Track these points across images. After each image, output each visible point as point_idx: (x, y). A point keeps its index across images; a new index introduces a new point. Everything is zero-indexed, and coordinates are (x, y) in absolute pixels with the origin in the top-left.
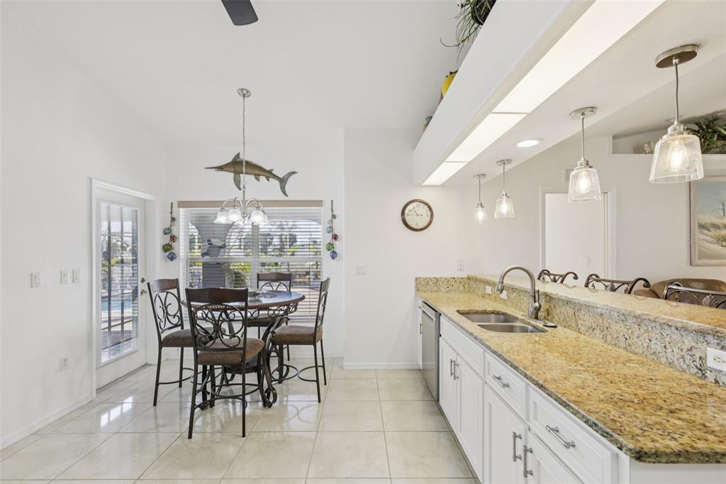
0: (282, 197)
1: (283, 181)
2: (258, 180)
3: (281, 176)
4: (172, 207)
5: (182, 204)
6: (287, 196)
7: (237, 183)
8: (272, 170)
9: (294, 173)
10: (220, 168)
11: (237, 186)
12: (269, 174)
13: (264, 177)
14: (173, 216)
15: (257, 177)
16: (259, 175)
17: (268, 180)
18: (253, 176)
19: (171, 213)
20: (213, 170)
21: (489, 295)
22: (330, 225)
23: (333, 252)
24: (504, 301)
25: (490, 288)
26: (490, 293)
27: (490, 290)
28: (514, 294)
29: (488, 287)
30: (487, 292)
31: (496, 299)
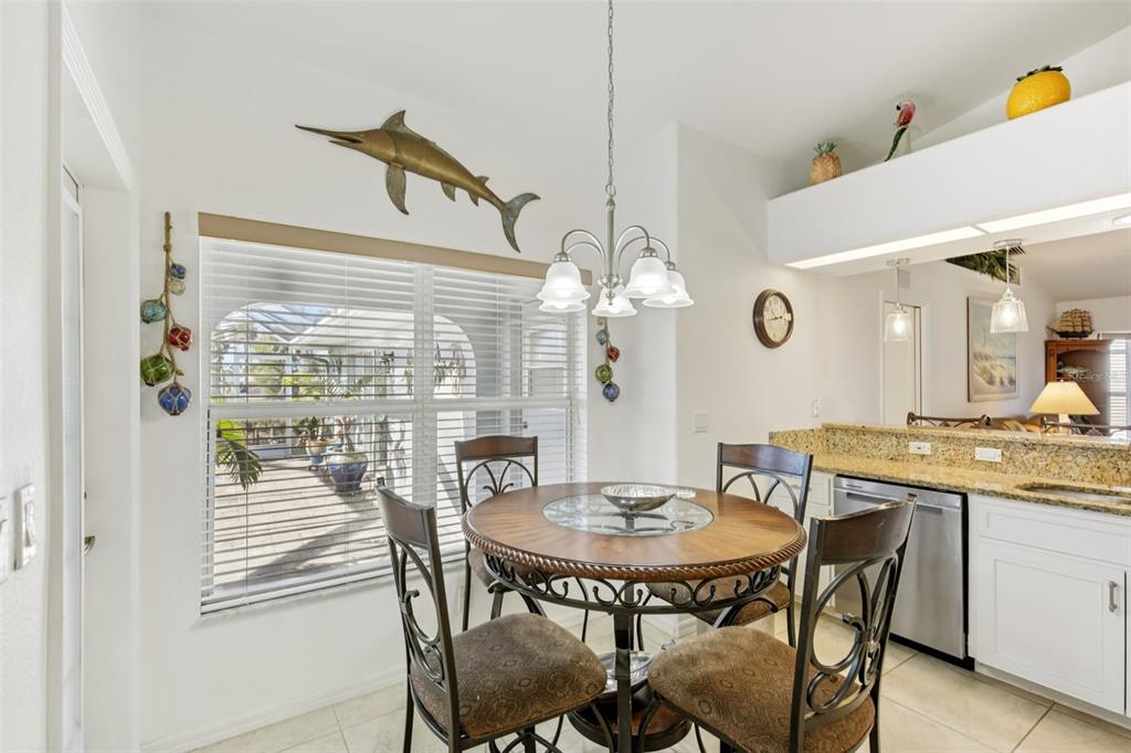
0: (506, 250)
1: (509, 212)
2: (452, 197)
3: (505, 199)
4: (168, 228)
5: (212, 225)
6: (518, 250)
7: (397, 194)
8: (487, 179)
9: (535, 197)
10: (349, 140)
11: (395, 203)
12: (479, 189)
13: (466, 193)
14: (177, 259)
15: (449, 186)
16: (455, 184)
17: (476, 203)
18: (438, 184)
19: (167, 248)
20: (326, 139)
21: (923, 456)
22: (603, 327)
23: (609, 386)
24: (990, 465)
25: (928, 445)
26: (929, 452)
27: (926, 448)
28: (1034, 454)
29: (922, 444)
30: (911, 451)
31: (951, 462)
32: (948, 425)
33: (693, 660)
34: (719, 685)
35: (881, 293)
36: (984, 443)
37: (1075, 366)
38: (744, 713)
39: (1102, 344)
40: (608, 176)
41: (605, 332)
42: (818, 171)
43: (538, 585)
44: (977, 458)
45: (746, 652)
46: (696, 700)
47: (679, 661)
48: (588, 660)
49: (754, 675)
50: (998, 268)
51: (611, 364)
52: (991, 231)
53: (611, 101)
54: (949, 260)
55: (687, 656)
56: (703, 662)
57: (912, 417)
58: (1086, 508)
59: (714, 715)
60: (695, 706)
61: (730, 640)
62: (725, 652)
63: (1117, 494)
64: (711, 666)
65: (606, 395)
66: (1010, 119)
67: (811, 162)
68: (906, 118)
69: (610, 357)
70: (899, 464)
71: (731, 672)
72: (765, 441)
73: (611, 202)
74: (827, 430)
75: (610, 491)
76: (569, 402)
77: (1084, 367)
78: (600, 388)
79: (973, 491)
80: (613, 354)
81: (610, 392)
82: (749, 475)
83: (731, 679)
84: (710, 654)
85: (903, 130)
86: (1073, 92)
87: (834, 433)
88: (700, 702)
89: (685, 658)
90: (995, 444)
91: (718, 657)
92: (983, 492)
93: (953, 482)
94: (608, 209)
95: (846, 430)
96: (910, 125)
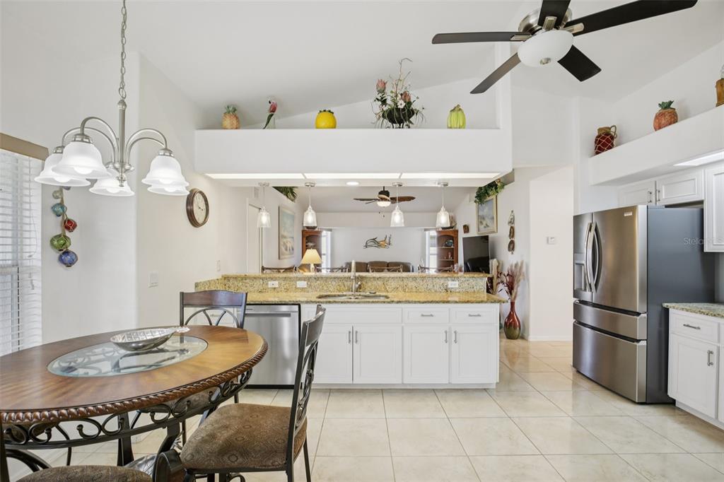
21: (275, 288)
22: (59, 201)
23: (67, 253)
24: (303, 289)
25: (277, 282)
26: (277, 286)
27: (276, 284)
28: (318, 282)
29: (274, 282)
30: (269, 286)
31: (287, 290)
32: (279, 272)
33: (212, 436)
34: (236, 441)
35: (247, 199)
36: (300, 279)
37: (311, 242)
38: (258, 448)
39: (319, 232)
40: (120, 80)
41: (61, 205)
42: (227, 122)
43: (38, 437)
44: (298, 286)
45: (239, 417)
46: (226, 458)
47: (204, 441)
48: (133, 475)
49: (251, 427)
50: (290, 194)
51: (68, 234)
52: (308, 178)
53: (125, 22)
54: (276, 188)
55: (207, 435)
56: (219, 434)
57: (263, 269)
58: (342, 303)
59: (240, 460)
60: (227, 462)
61: (225, 415)
62: (228, 423)
63: (345, 295)
64: (225, 434)
65: (61, 260)
66: (317, 128)
67: (223, 115)
68: (273, 110)
69: (67, 228)
70: (263, 294)
71: (238, 432)
72: (192, 290)
73: (123, 102)
74: (225, 278)
75: (120, 339)
76: (15, 269)
77: (314, 242)
78: (55, 255)
79: (302, 302)
80: (69, 225)
81: (66, 257)
82: (204, 311)
83: (241, 435)
84: (219, 428)
85: (272, 115)
86: (337, 125)
87: (229, 281)
88: (229, 458)
89: (207, 438)
90: (304, 279)
91: (226, 427)
92: (307, 302)
93: (294, 299)
94: (120, 107)
95: (236, 278)
96: (275, 113)
